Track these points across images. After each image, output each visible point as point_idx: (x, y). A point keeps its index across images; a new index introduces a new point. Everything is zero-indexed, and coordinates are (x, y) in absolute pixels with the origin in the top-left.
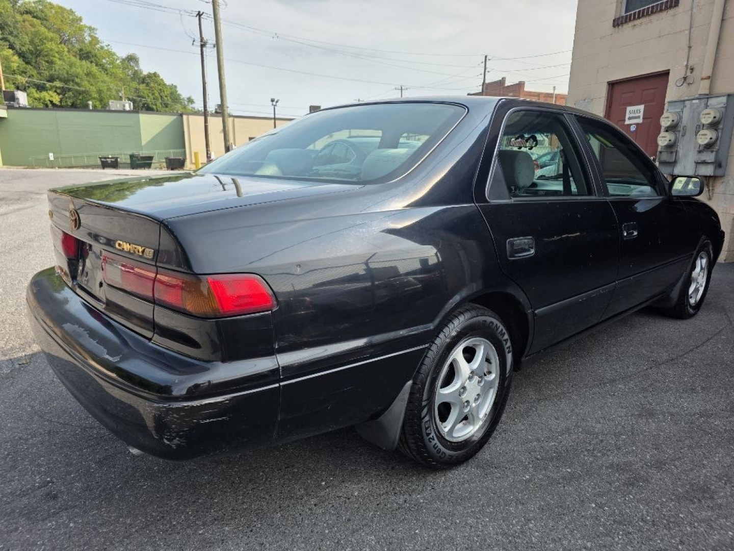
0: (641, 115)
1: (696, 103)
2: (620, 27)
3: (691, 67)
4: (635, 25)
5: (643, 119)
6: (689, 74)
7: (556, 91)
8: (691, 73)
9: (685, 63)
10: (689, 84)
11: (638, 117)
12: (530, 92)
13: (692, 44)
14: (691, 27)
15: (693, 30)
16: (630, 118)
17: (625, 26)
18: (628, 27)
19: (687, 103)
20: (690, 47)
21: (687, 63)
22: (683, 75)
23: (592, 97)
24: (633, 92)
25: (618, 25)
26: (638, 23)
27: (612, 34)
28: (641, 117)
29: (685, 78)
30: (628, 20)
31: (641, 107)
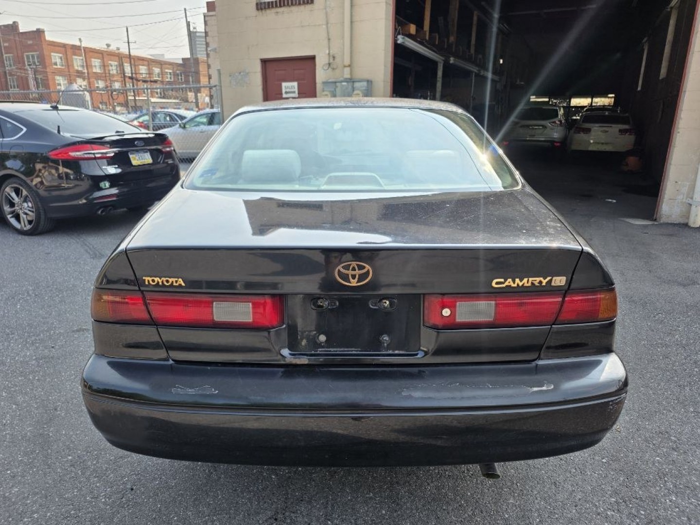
0: (296, 90)
1: (345, 85)
2: (263, 11)
3: (333, 55)
4: (277, 12)
5: (298, 94)
6: (331, 61)
7: (82, 43)
8: (334, 60)
9: (327, 52)
10: (333, 69)
11: (294, 92)
12: (54, 42)
13: (330, 37)
14: (327, 23)
15: (329, 25)
16: (286, 93)
17: (268, 11)
18: (271, 13)
19: (338, 84)
20: (329, 39)
21: (329, 51)
22: (327, 62)
23: (247, 71)
24: (285, 70)
25: (262, 9)
26: (280, 11)
27: (256, 16)
28: (297, 92)
29: (329, 64)
30: (271, 6)
31: (295, 84)
